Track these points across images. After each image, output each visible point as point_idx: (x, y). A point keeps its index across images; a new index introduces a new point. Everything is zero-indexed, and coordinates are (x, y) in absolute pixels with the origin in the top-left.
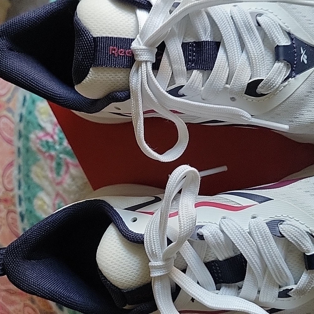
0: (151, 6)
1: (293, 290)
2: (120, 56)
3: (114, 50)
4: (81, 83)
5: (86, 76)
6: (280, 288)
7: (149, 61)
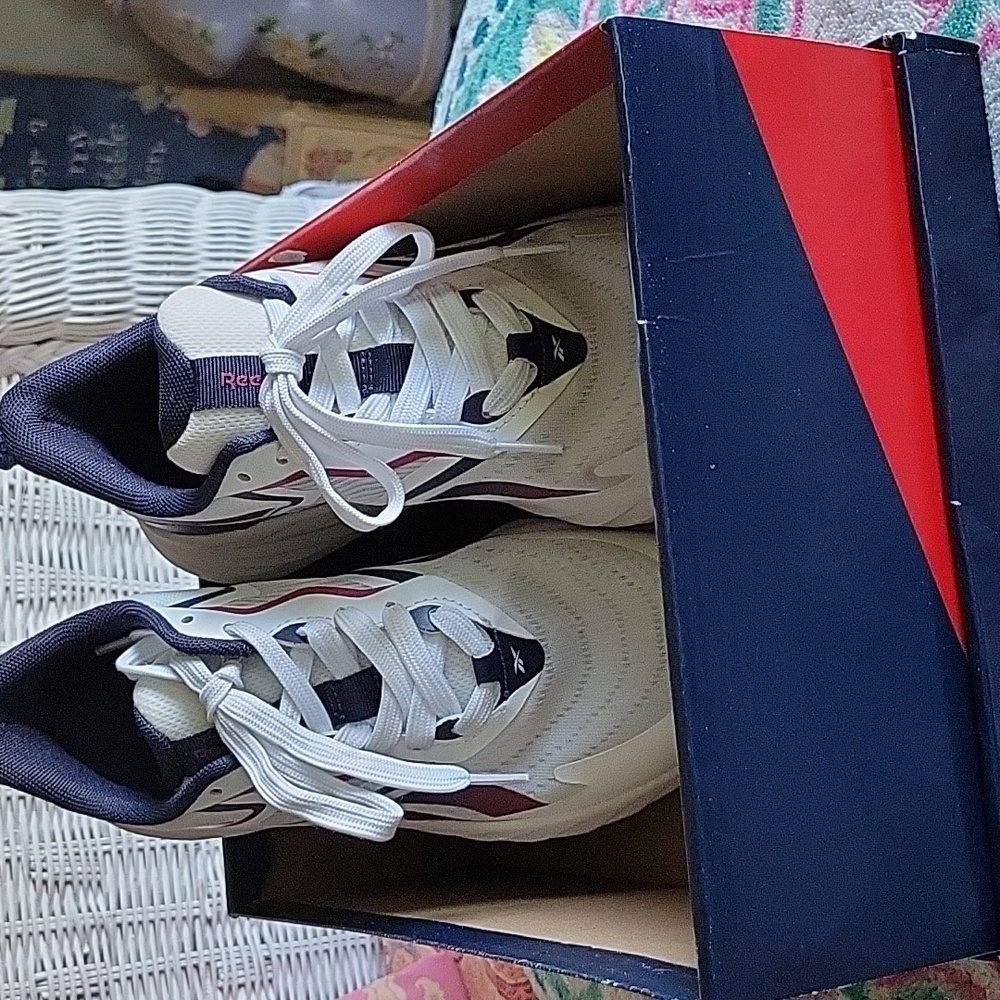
0: (296, 299)
1: (459, 721)
2: (241, 387)
3: (229, 378)
4: (178, 442)
5: (184, 428)
6: (438, 719)
7: (291, 373)
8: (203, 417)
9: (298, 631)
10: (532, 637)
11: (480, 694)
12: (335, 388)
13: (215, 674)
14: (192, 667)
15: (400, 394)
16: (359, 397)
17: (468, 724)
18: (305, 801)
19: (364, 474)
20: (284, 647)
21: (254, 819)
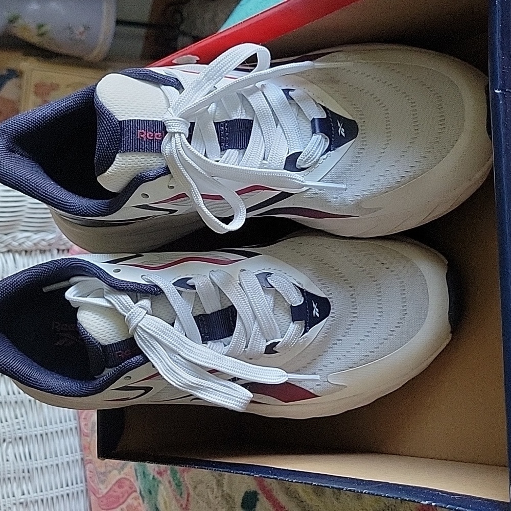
1: (280, 343)
2: (149, 139)
3: (143, 133)
4: (107, 172)
5: (112, 163)
6: (267, 341)
7: (183, 133)
8: (124, 157)
9: (188, 282)
10: (325, 296)
11: (294, 328)
12: (206, 144)
13: (136, 304)
14: (122, 299)
15: (247, 150)
16: (220, 150)
17: (286, 346)
18: (197, 384)
19: (220, 198)
20: (178, 291)
21: (145, 395)
